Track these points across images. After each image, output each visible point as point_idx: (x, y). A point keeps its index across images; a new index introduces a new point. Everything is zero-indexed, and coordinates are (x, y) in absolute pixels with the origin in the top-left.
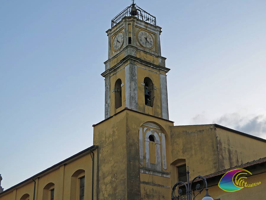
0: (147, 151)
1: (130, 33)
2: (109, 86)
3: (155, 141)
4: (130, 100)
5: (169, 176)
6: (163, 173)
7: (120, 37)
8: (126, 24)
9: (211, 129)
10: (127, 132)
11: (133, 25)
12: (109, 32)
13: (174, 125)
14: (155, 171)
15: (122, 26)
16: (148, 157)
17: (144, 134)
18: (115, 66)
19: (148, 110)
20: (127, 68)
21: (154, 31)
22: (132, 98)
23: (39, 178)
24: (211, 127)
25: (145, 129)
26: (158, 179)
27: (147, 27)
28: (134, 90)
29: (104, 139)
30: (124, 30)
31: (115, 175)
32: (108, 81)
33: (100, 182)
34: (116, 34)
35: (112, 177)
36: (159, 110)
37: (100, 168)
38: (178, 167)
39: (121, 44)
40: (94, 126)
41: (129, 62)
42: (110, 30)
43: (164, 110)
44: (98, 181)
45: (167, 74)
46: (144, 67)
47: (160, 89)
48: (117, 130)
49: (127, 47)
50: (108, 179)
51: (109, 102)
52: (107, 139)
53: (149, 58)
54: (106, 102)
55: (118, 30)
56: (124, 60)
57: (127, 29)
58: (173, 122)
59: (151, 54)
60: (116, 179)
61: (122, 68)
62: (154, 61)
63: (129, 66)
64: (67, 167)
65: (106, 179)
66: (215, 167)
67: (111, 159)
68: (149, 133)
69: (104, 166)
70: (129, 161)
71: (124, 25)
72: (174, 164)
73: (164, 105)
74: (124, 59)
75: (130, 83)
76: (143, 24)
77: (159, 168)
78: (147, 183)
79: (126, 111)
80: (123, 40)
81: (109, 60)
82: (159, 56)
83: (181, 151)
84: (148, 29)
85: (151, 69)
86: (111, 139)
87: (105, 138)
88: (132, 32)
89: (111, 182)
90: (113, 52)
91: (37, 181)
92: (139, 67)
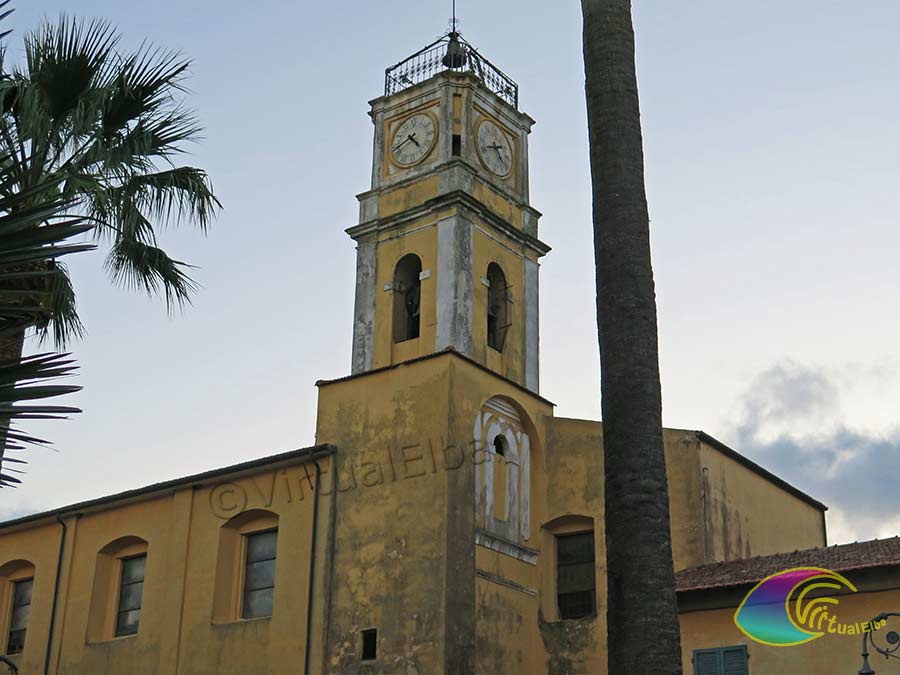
0: (489, 482)
1: (457, 121)
2: (371, 272)
3: (507, 454)
4: (454, 324)
5: (533, 561)
6: (522, 550)
7: (421, 127)
8: (446, 94)
9: (687, 443)
10: (451, 419)
11: (468, 100)
12: (380, 106)
13: (555, 415)
14: (505, 542)
15: (431, 97)
16: (489, 498)
17: (485, 430)
18: (403, 214)
19: (493, 360)
20: (447, 225)
21: (514, 129)
22: (458, 320)
23: (80, 516)
24: (687, 438)
25: (488, 415)
26: (509, 564)
27: (498, 112)
28: (466, 296)
29: (360, 429)
30: (436, 110)
31: (398, 541)
32: (369, 253)
33: (340, 557)
34: (404, 116)
35: (387, 547)
36: (517, 365)
37: (340, 515)
38: (559, 537)
39: (426, 149)
40: (321, 384)
41: (454, 210)
42: (385, 100)
43: (529, 366)
44: (333, 551)
45: (540, 260)
46: (488, 232)
47: (524, 303)
48: (412, 407)
49: (449, 165)
50: (374, 550)
51: (369, 316)
52: (372, 432)
53: (502, 208)
54: (359, 318)
55: (413, 105)
56: (440, 203)
57: (450, 110)
58: (551, 405)
59: (506, 197)
60: (406, 555)
61: (426, 223)
62: (510, 217)
63: (453, 222)
64: (203, 495)
65: (364, 549)
66: (691, 553)
67: (387, 492)
68: (495, 431)
69: (358, 511)
70: (453, 508)
71: (439, 94)
72: (549, 527)
73: (530, 351)
74: (438, 200)
75: (457, 273)
76: (491, 101)
77: (512, 536)
78: (486, 576)
79: (450, 357)
80: (431, 138)
81: (377, 191)
82: (524, 206)
83: (580, 494)
84: (501, 119)
85: (504, 239)
86: (387, 433)
87: (366, 427)
88: (463, 119)
89: (384, 562)
90: (392, 170)
91: (71, 525)
92: (478, 229)
